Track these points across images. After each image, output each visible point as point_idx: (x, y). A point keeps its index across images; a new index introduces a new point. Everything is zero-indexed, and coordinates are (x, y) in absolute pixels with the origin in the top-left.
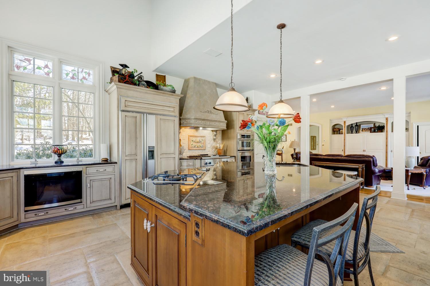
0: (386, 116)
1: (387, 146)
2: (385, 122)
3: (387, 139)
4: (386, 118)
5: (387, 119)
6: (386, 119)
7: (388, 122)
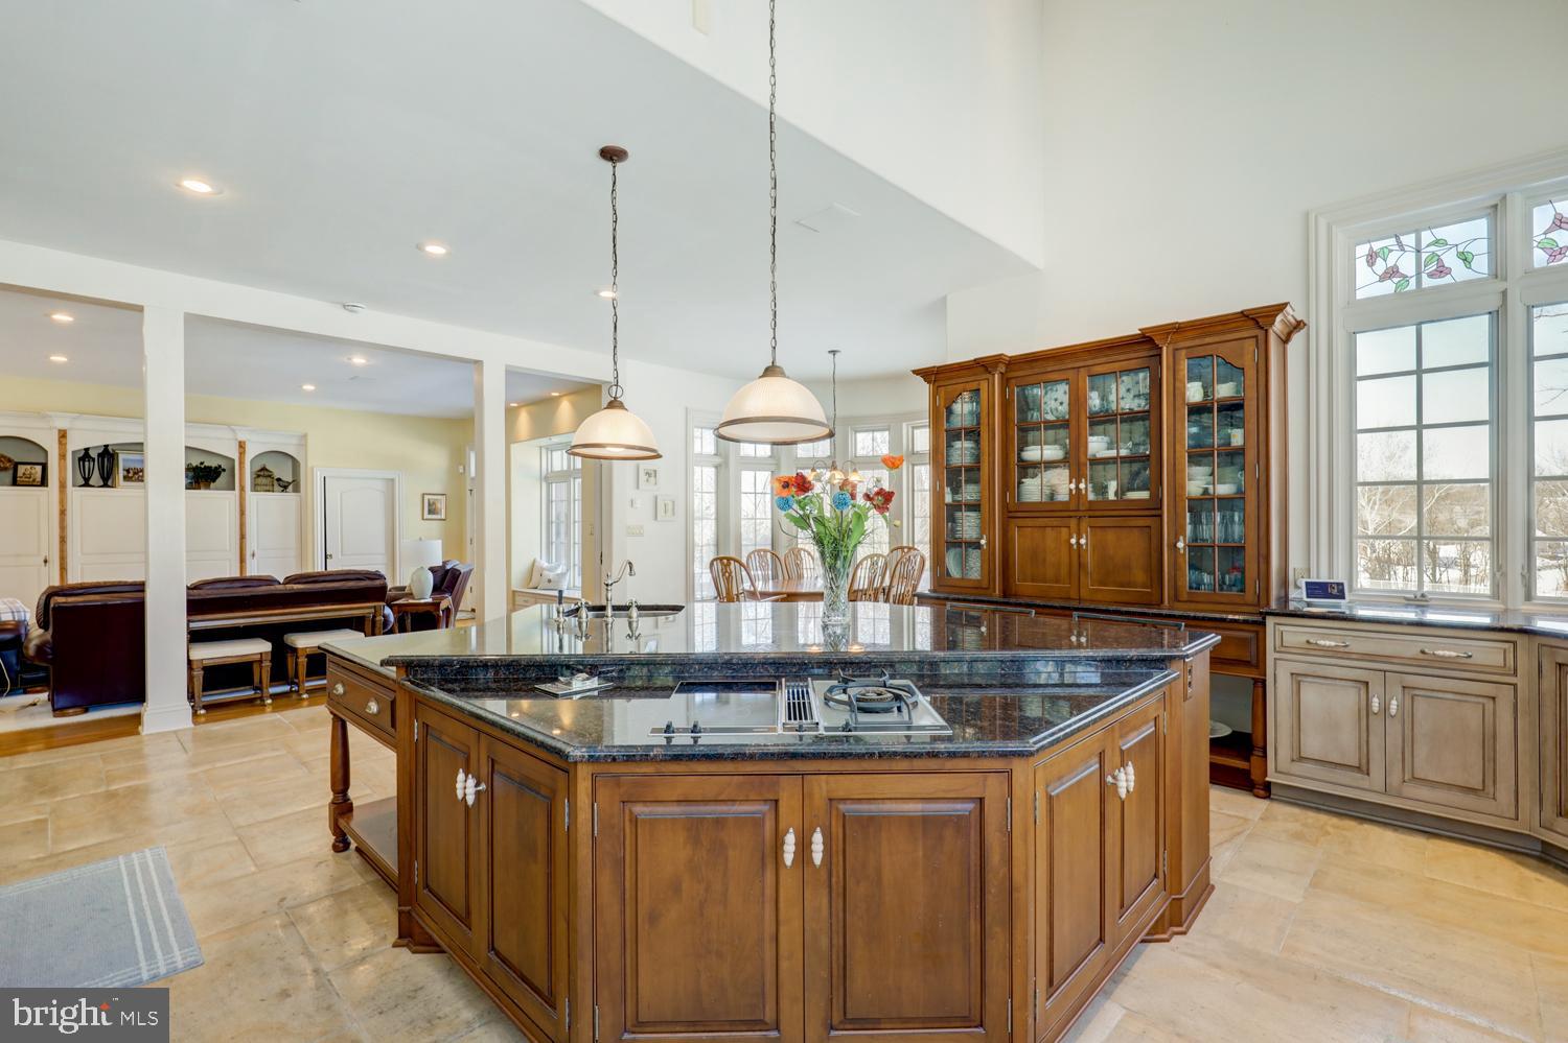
4: (240, 442)
5: (242, 445)
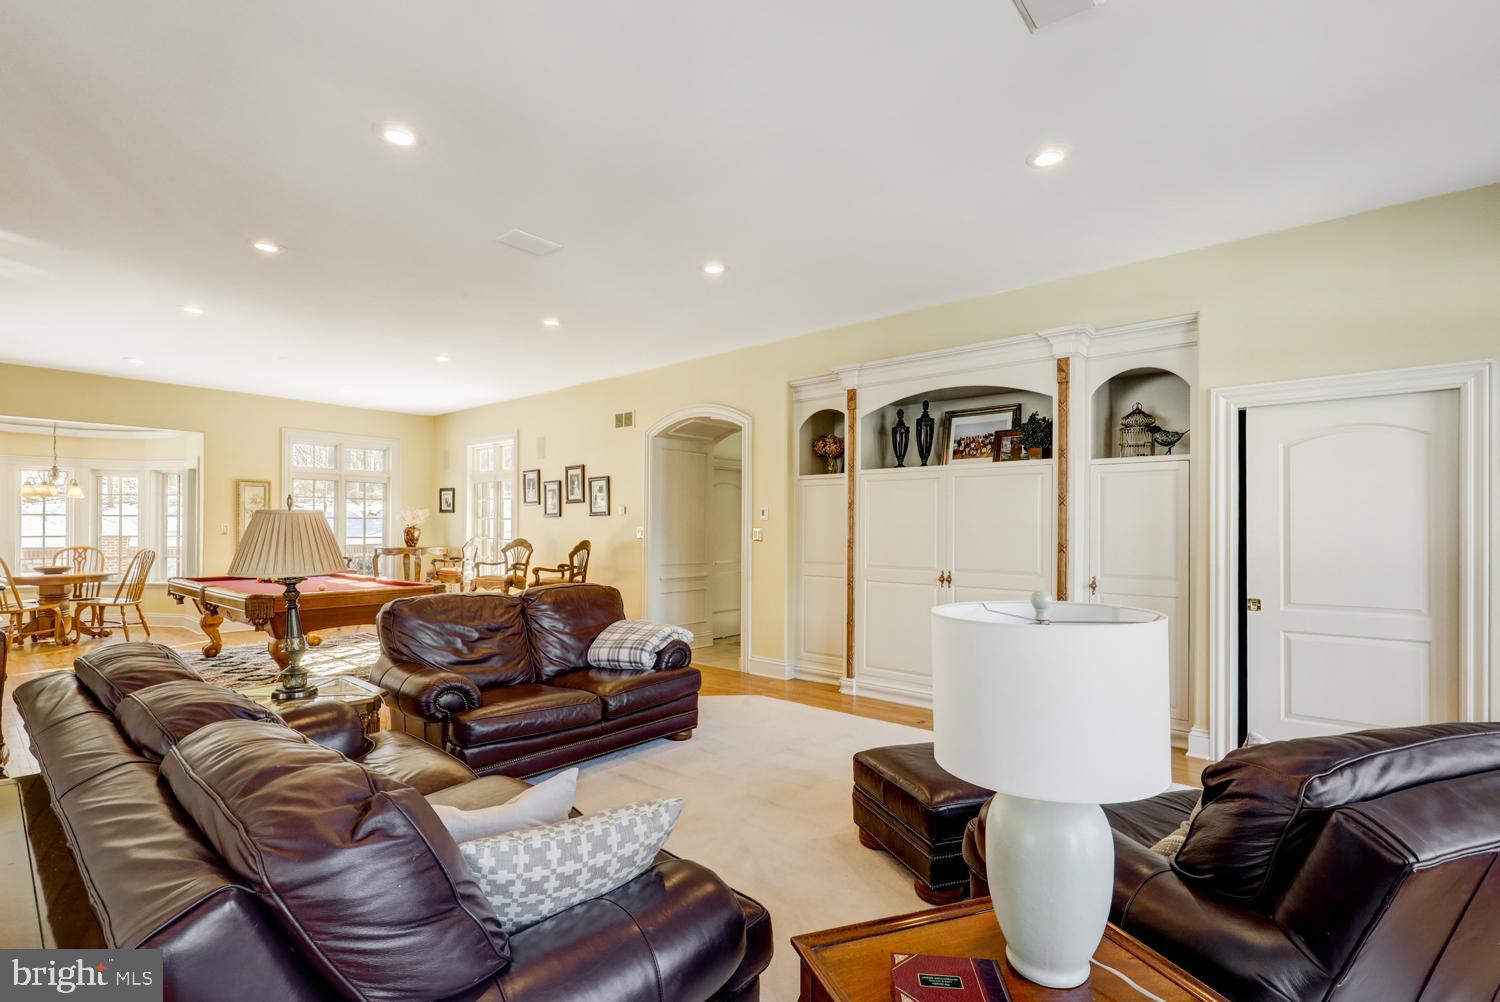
0: (1060, 352)
1: (1062, 548)
2: (1052, 390)
3: (1062, 501)
4: (1059, 360)
5: (1063, 367)
6: (1060, 370)
7: (1067, 388)
